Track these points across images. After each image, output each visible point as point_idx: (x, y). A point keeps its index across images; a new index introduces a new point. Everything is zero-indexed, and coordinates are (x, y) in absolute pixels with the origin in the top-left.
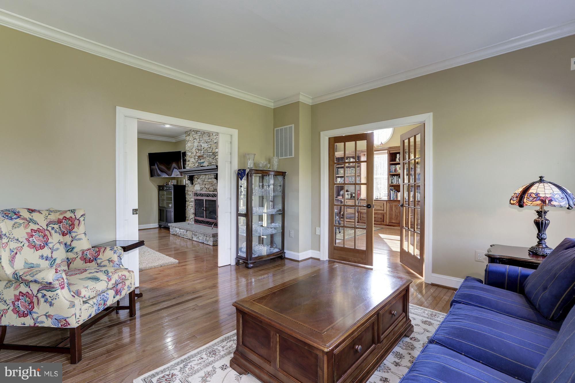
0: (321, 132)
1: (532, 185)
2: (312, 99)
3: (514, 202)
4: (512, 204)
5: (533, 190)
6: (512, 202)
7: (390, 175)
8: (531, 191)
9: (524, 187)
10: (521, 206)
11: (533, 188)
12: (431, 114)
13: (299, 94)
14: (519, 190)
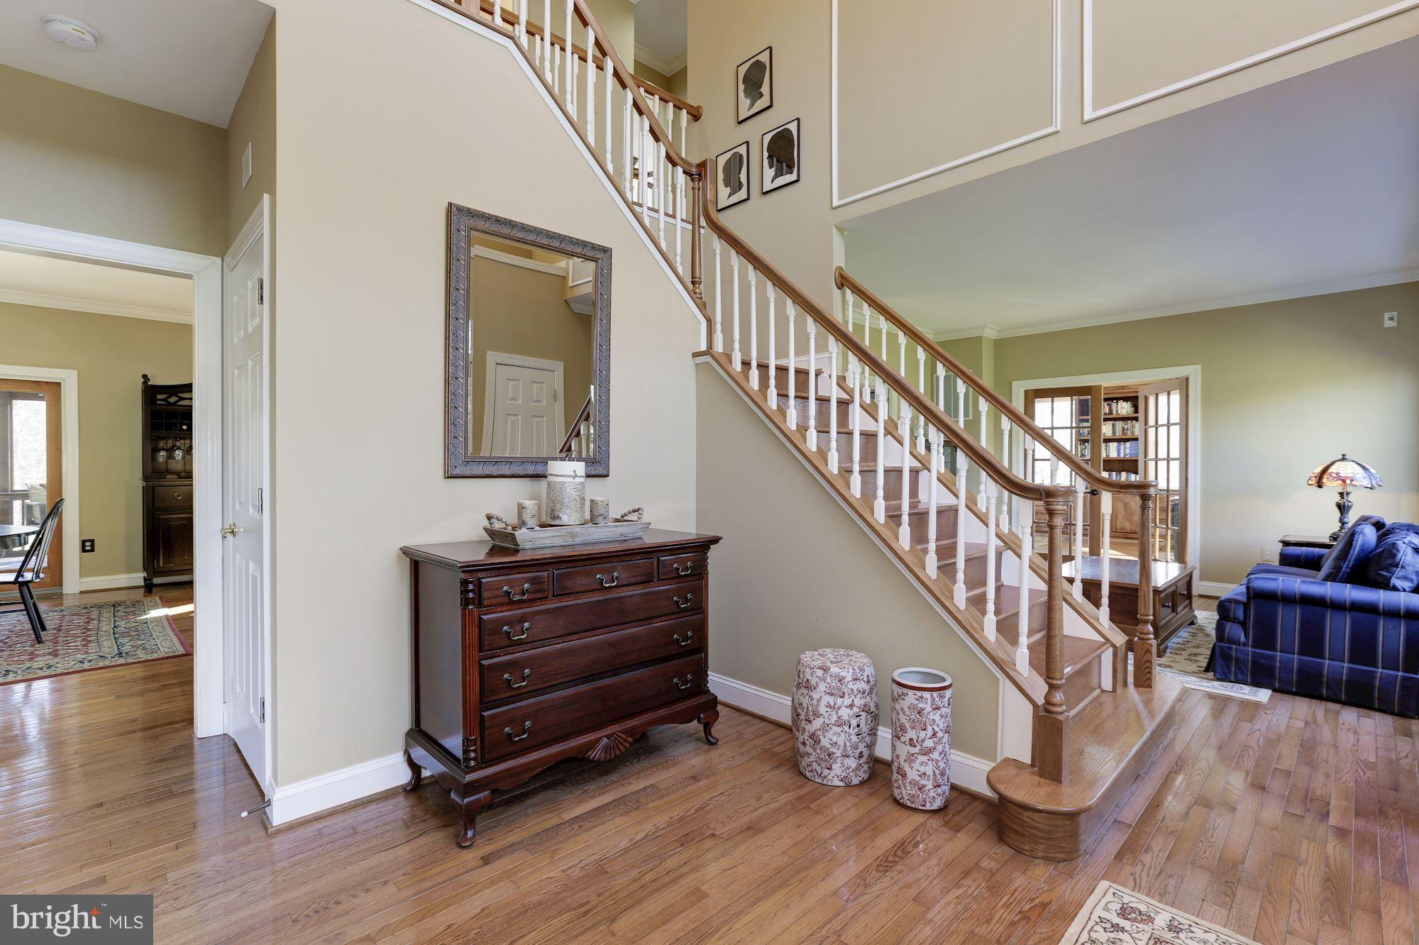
0: (1013, 382)
1: (1333, 463)
2: (999, 331)
3: (1313, 482)
4: (1310, 485)
5: (1332, 469)
6: (1310, 482)
7: (1080, 440)
8: (1330, 471)
9: (1325, 465)
10: (1320, 486)
11: (1333, 467)
12: (1199, 367)
13: (986, 326)
14: (1319, 470)
